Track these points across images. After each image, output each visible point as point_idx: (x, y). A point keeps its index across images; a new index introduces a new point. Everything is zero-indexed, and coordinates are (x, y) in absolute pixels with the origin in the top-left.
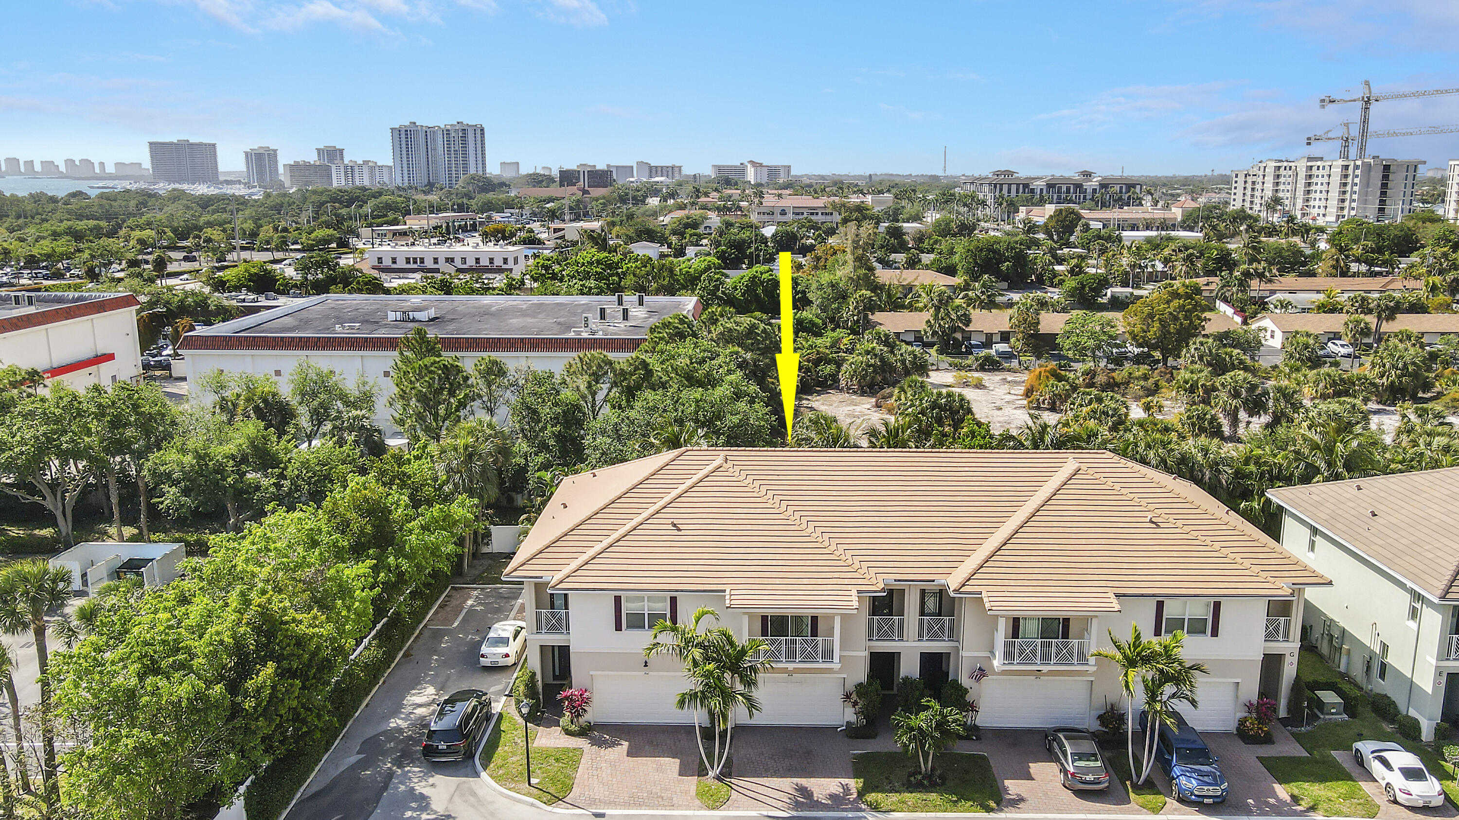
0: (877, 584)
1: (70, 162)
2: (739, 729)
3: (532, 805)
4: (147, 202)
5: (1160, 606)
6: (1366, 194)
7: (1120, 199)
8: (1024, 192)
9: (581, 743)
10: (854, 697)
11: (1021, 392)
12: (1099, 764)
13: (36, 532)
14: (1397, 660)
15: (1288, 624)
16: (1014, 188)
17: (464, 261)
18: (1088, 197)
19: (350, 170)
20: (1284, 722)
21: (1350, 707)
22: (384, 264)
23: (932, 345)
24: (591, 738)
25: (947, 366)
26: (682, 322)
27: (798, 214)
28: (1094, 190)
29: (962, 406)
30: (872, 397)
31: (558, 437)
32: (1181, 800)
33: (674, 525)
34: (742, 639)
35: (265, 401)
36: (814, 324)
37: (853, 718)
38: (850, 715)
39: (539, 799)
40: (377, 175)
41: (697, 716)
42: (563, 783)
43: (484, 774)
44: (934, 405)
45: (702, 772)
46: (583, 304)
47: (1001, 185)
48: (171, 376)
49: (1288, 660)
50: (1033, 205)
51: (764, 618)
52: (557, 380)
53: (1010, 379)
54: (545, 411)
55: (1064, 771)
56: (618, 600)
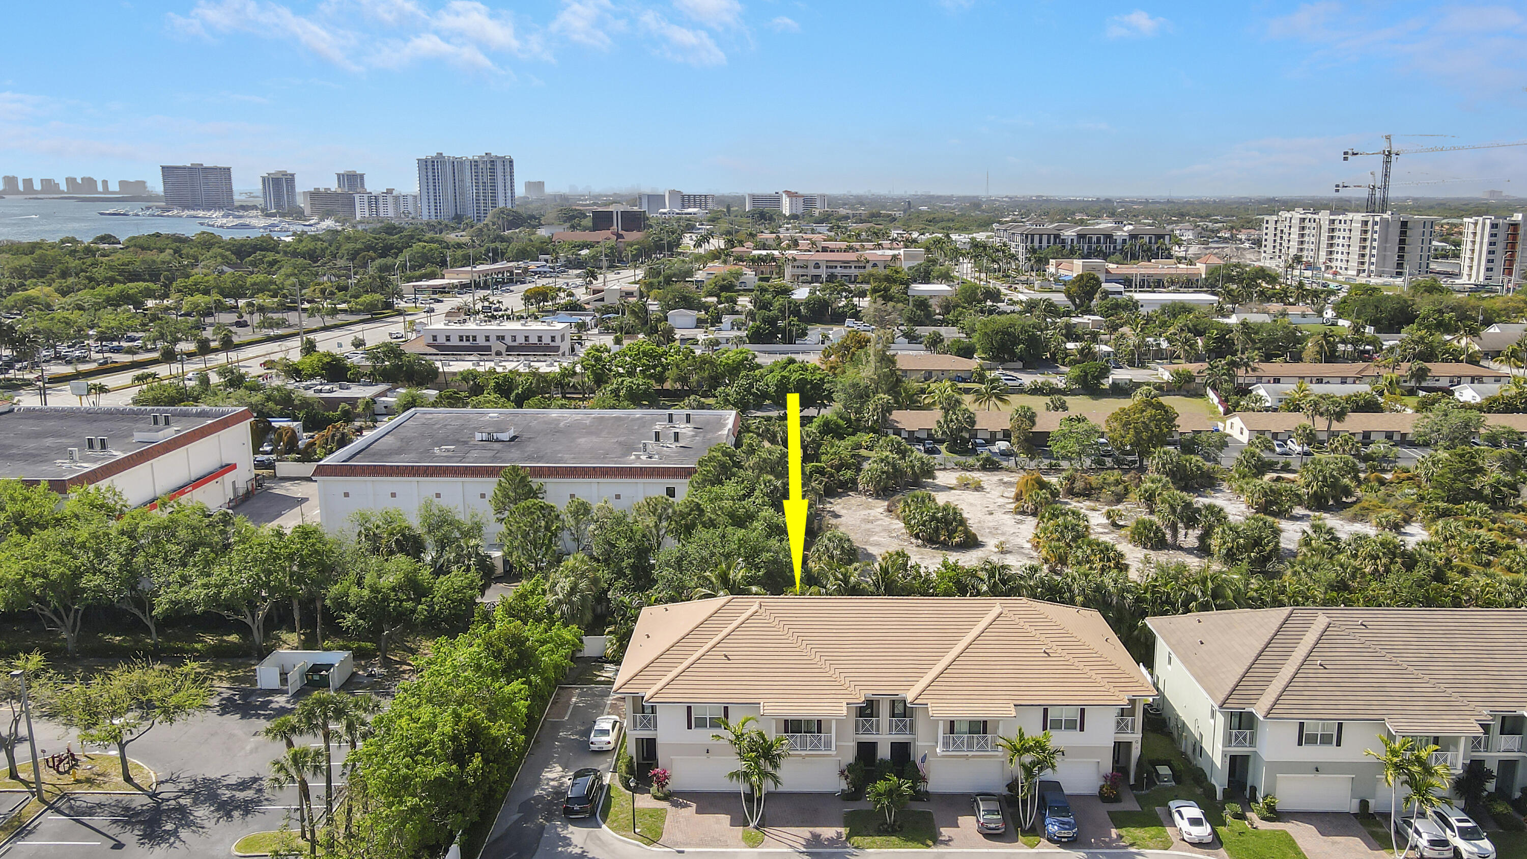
0: (860, 699)
1: (71, 181)
2: (769, 794)
3: (638, 845)
4: (181, 250)
5: (1046, 711)
6: (1385, 249)
7: (1149, 249)
8: (1055, 242)
9: (665, 804)
10: (846, 773)
11: (1013, 495)
12: (999, 817)
13: (225, 638)
14: (1207, 746)
15: (1133, 722)
16: (1045, 238)
17: (514, 339)
18: (1118, 248)
19: (374, 200)
20: (1132, 787)
21: (1177, 777)
22: (439, 341)
23: (941, 442)
24: (671, 802)
25: (953, 465)
26: (725, 454)
27: (831, 267)
28: (1124, 241)
29: (955, 519)
30: (885, 500)
31: (633, 567)
32: (1049, 840)
33: (726, 656)
34: (772, 736)
35: (403, 535)
36: (838, 426)
37: (846, 787)
38: (843, 785)
39: (642, 842)
40: (402, 205)
41: (742, 787)
42: (656, 832)
43: (604, 826)
44: (933, 518)
45: (746, 824)
46: (638, 419)
47: (1033, 235)
48: (275, 476)
49: (1134, 745)
50: (1064, 257)
51: (786, 721)
52: (630, 520)
53: (1006, 479)
54: (622, 544)
55: (978, 821)
56: (689, 708)
